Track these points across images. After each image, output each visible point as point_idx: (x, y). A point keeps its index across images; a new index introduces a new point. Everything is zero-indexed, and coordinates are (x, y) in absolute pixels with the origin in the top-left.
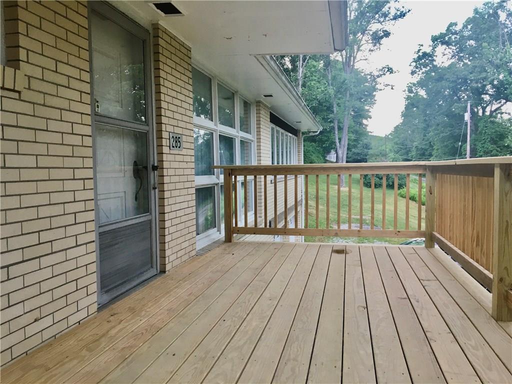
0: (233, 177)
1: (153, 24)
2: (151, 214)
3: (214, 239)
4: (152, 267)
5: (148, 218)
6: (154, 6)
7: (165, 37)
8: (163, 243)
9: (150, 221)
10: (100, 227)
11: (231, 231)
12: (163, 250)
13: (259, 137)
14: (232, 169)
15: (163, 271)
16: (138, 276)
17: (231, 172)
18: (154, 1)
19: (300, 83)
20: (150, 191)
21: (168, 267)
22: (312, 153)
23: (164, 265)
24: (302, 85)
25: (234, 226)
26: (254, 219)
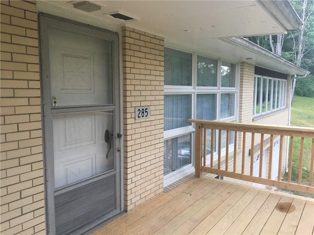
0: (203, 129)
1: (122, 27)
2: (115, 170)
3: (187, 173)
4: (115, 208)
5: (113, 173)
6: (111, 16)
7: (133, 35)
8: (126, 190)
9: (115, 176)
10: (55, 192)
11: (200, 170)
12: (126, 195)
13: (241, 89)
14: (202, 124)
15: (126, 211)
16: (99, 218)
17: (200, 126)
18: (111, 13)
19: (302, 33)
20: (115, 153)
21: (129, 208)
22: (310, 83)
23: (126, 206)
24: (303, 35)
25: (203, 165)
26: (233, 150)
